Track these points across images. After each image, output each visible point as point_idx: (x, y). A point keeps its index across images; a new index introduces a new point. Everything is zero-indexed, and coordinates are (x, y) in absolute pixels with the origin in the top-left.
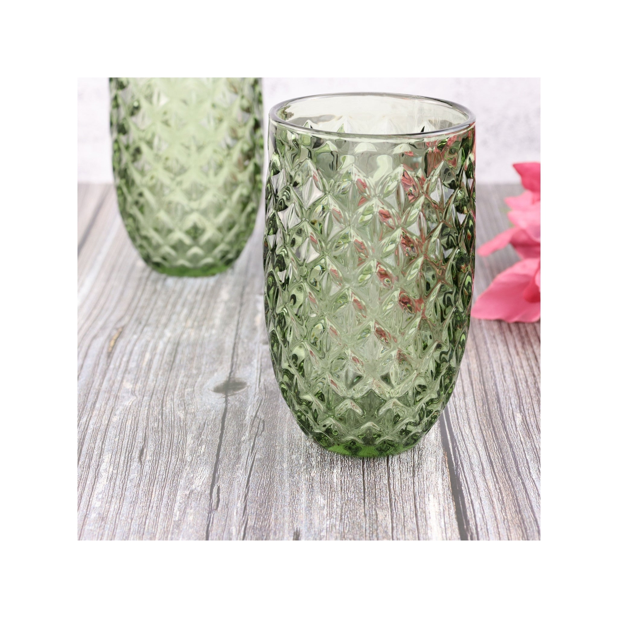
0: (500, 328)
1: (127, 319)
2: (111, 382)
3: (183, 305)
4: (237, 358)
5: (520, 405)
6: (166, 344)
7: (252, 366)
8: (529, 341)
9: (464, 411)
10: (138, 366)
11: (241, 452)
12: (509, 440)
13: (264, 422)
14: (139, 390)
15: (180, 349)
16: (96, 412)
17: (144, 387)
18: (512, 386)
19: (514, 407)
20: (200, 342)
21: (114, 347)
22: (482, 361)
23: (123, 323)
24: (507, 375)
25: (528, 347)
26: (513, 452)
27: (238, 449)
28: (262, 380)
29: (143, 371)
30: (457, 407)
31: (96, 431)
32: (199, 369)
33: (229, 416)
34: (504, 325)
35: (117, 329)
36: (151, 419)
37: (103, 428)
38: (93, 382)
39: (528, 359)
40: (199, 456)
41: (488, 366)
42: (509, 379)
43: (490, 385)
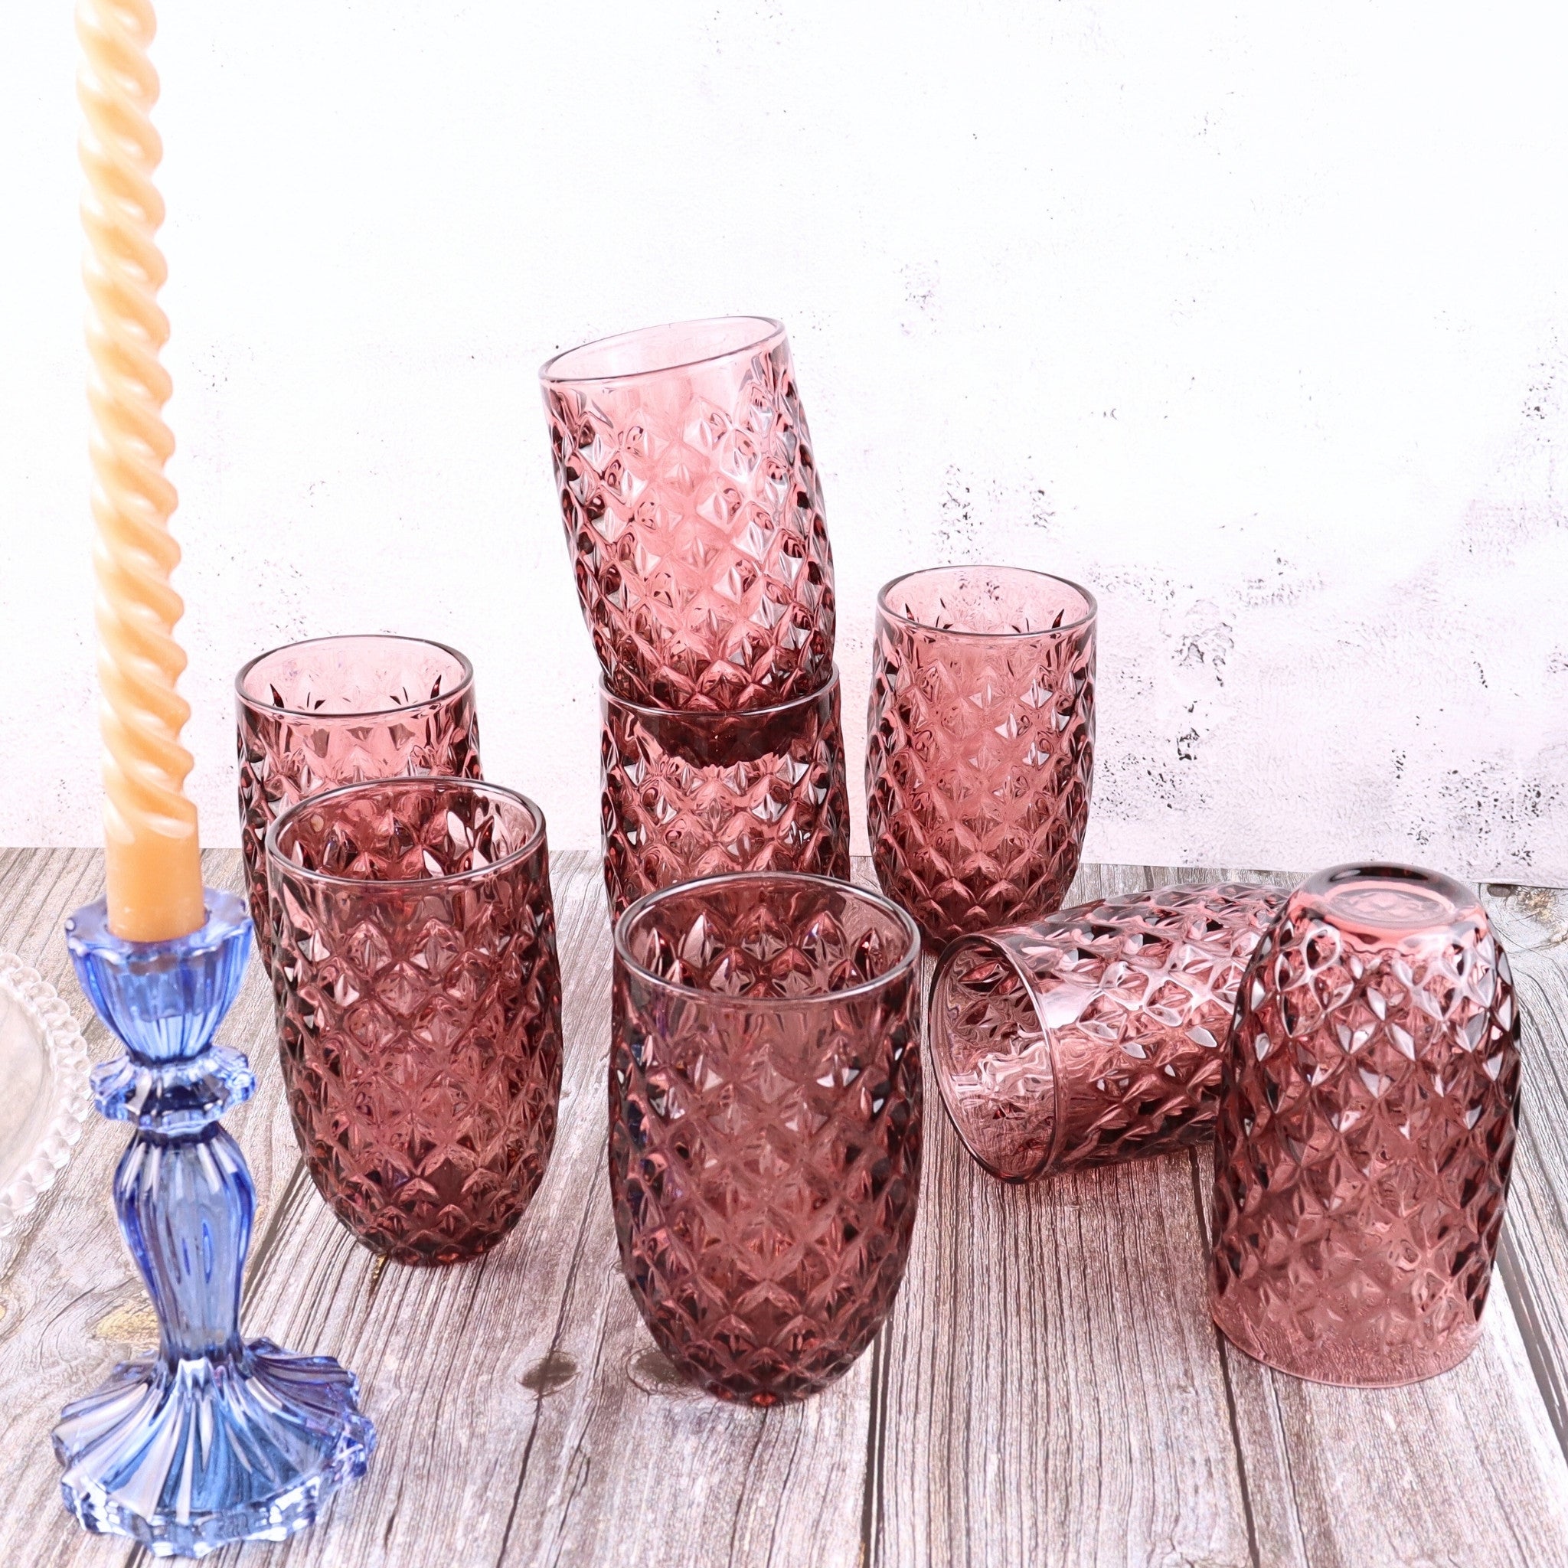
2: (367, 1352)
4: (571, 1305)
5: (1001, 1433)
7: (591, 1323)
9: (909, 1446)
10: (414, 1317)
11: (543, 1535)
12: (968, 1520)
13: (589, 1463)
14: (407, 1377)
17: (416, 1367)
18: (995, 1390)
19: (990, 1439)
21: (383, 1268)
22: (958, 1329)
24: (991, 1362)
26: (969, 1547)
27: (539, 1526)
28: (602, 1360)
29: (420, 1329)
30: (901, 1437)
32: (507, 1326)
33: (537, 1443)
36: (416, 1448)
40: (476, 1540)
41: (966, 1340)
42: (994, 1373)
43: (961, 1384)
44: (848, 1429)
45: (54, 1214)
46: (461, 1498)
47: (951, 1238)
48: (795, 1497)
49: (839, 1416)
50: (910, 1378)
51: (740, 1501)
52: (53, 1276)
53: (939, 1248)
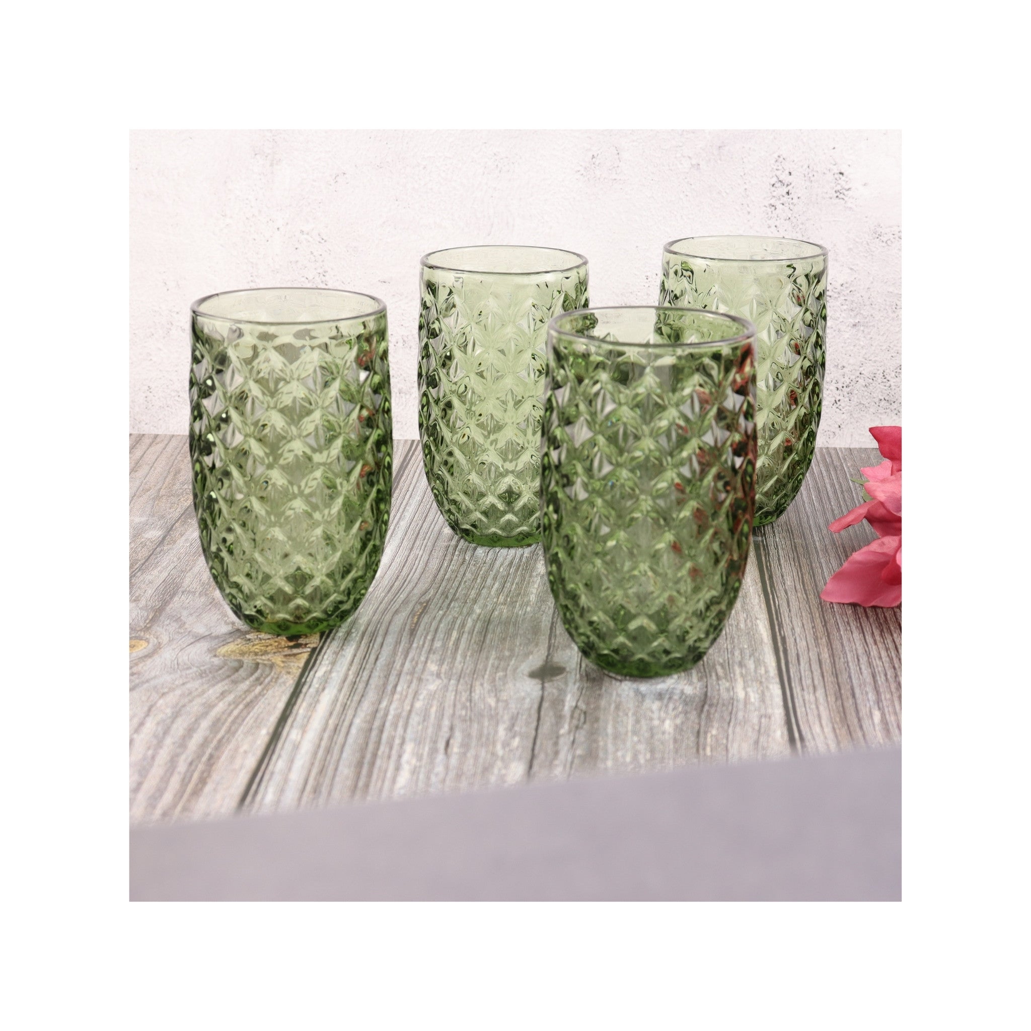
0: (855, 613)
1: (432, 592)
2: (414, 663)
3: (495, 578)
4: (555, 639)
5: (879, 701)
6: (475, 622)
7: (572, 649)
8: (889, 629)
9: (813, 706)
10: (444, 646)
11: (560, 747)
12: (866, 742)
13: (585, 713)
14: (445, 673)
15: (491, 627)
16: (397, 696)
18: (869, 679)
19: (872, 703)
20: (513, 620)
21: (417, 624)
22: (834, 651)
23: (427, 597)
24: (863, 667)
25: (887, 635)
27: (556, 744)
28: (584, 665)
29: (449, 652)
30: (807, 702)
31: (398, 717)
32: (511, 650)
33: (546, 705)
34: (860, 610)
35: (421, 603)
36: (459, 706)
37: (405, 714)
38: (394, 662)
39: (887, 649)
40: (512, 750)
41: (842, 656)
42: (866, 672)
43: (843, 677)
44: (767, 698)
45: (176, 599)
46: (496, 732)
47: (818, 609)
48: (738, 729)
49: (760, 691)
50: (806, 674)
51: (698, 732)
52: (180, 627)
53: (811, 613)
